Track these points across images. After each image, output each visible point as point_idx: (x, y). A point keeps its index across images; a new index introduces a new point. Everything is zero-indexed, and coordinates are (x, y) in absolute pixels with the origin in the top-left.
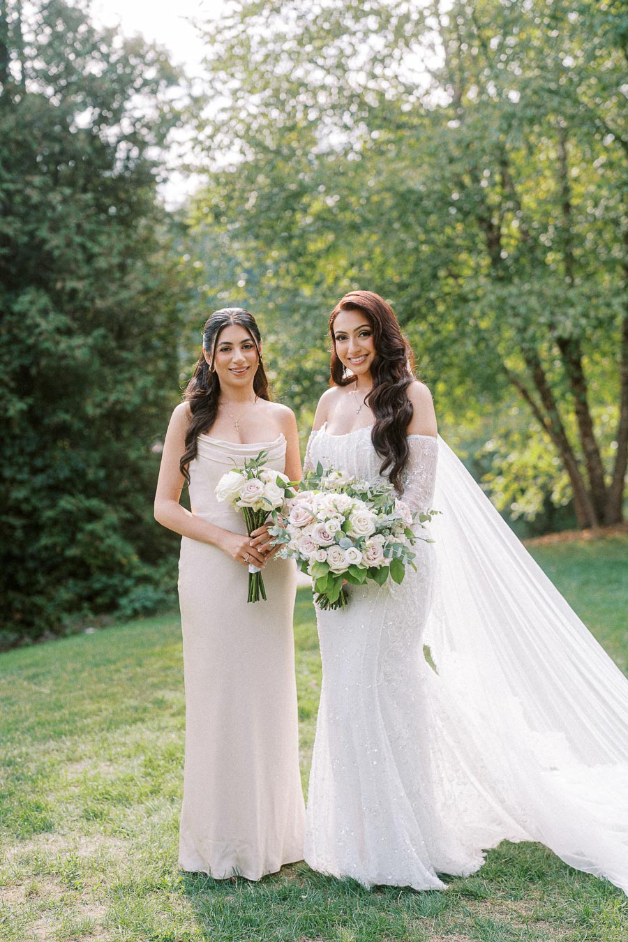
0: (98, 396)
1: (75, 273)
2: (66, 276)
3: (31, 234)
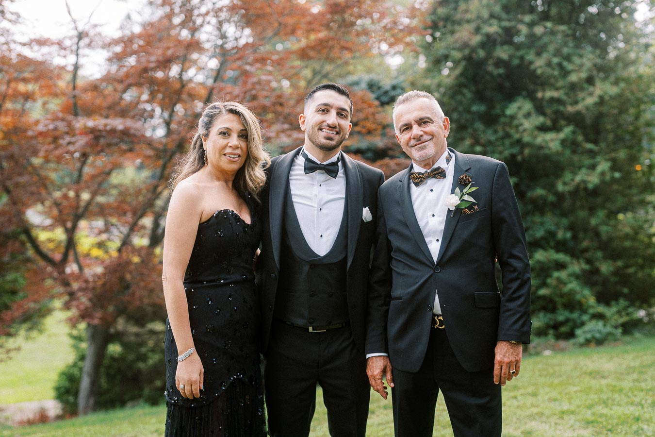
0: (568, 176)
1: (553, 85)
2: (547, 88)
3: (522, 58)
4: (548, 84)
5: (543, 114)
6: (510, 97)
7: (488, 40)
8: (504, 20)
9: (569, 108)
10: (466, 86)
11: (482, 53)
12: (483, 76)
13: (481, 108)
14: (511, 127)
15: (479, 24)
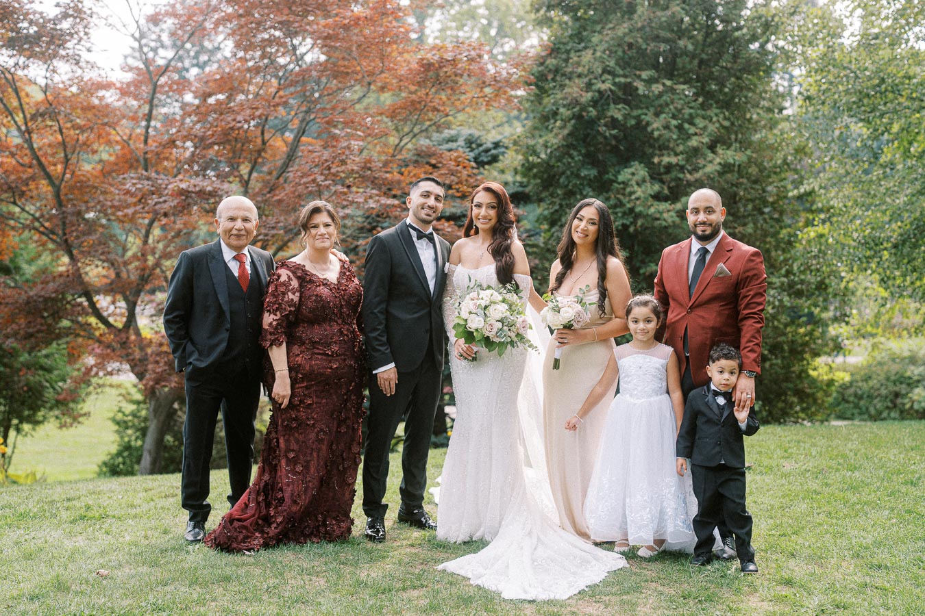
1: (673, 150)
2: (665, 152)
3: (638, 118)
4: (667, 148)
5: (662, 181)
6: (625, 161)
7: (601, 98)
8: (619, 76)
9: (688, 176)
10: (575, 148)
11: (593, 112)
12: (595, 137)
13: (593, 172)
14: (624, 195)
15: (590, 80)
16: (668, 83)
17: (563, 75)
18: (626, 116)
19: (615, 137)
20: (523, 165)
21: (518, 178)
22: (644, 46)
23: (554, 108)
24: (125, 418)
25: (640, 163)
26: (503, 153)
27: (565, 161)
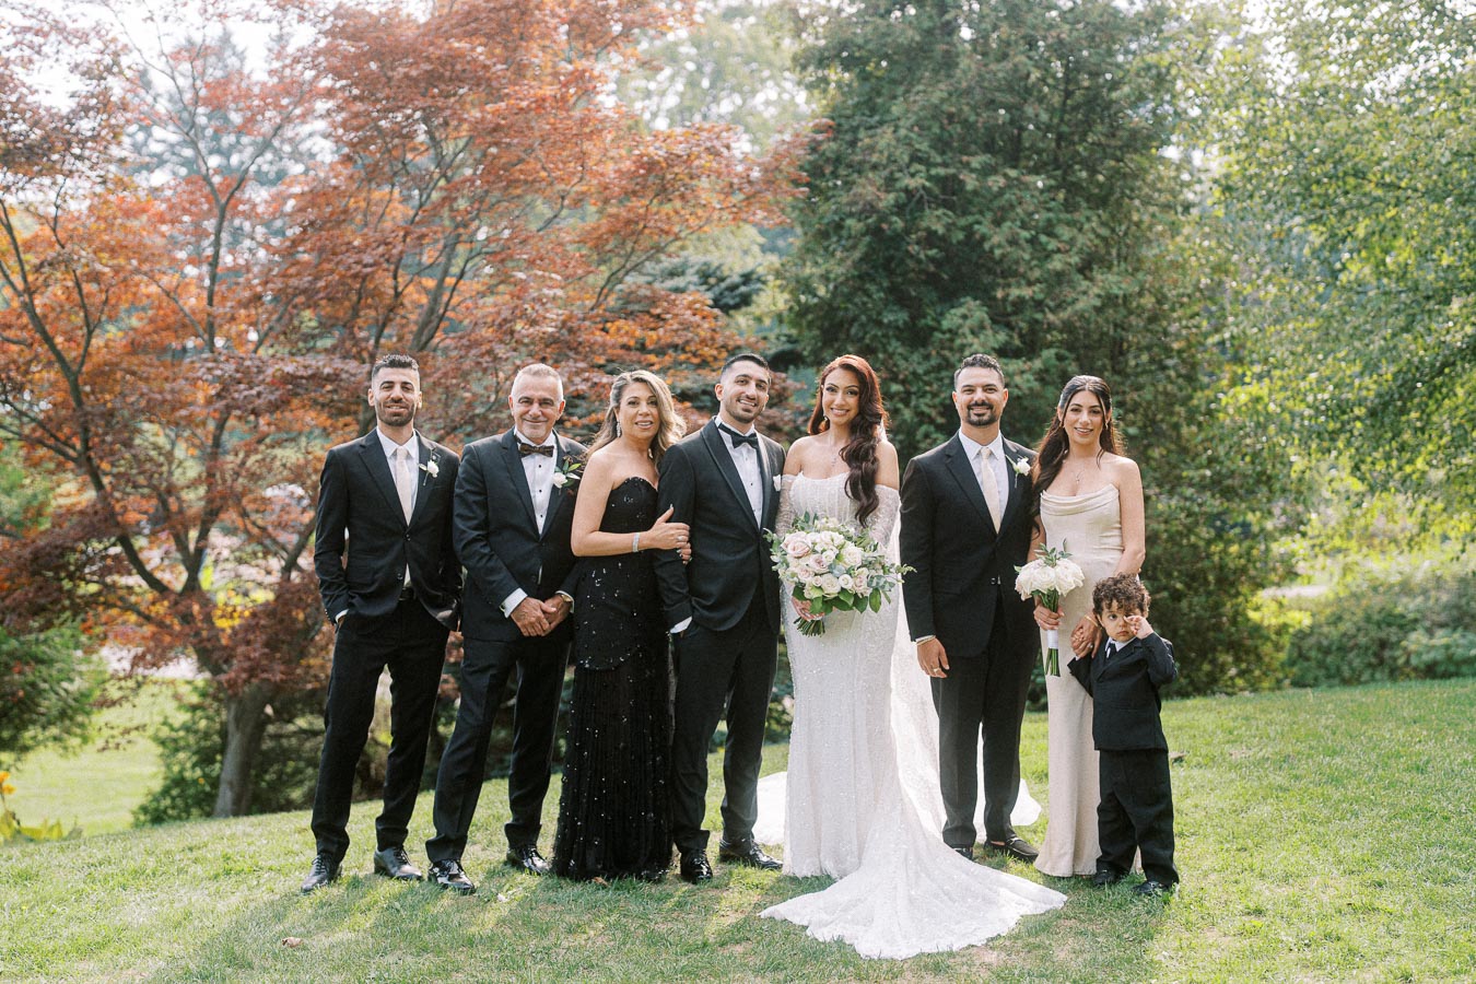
1: (1023, 276)
2: (1012, 280)
3: (969, 230)
4: (1015, 274)
5: (1009, 326)
6: (950, 297)
7: (909, 200)
8: (936, 165)
9: (1051, 317)
10: (873, 280)
11: (899, 223)
12: (902, 261)
13: (900, 317)
14: (951, 349)
15: (892, 173)
16: (1013, 173)
17: (850, 166)
18: (949, 227)
19: (932, 260)
20: (791, 309)
21: (786, 330)
22: (972, 118)
23: (837, 218)
24: (174, 734)
25: (975, 299)
26: (757, 291)
27: (857, 300)
